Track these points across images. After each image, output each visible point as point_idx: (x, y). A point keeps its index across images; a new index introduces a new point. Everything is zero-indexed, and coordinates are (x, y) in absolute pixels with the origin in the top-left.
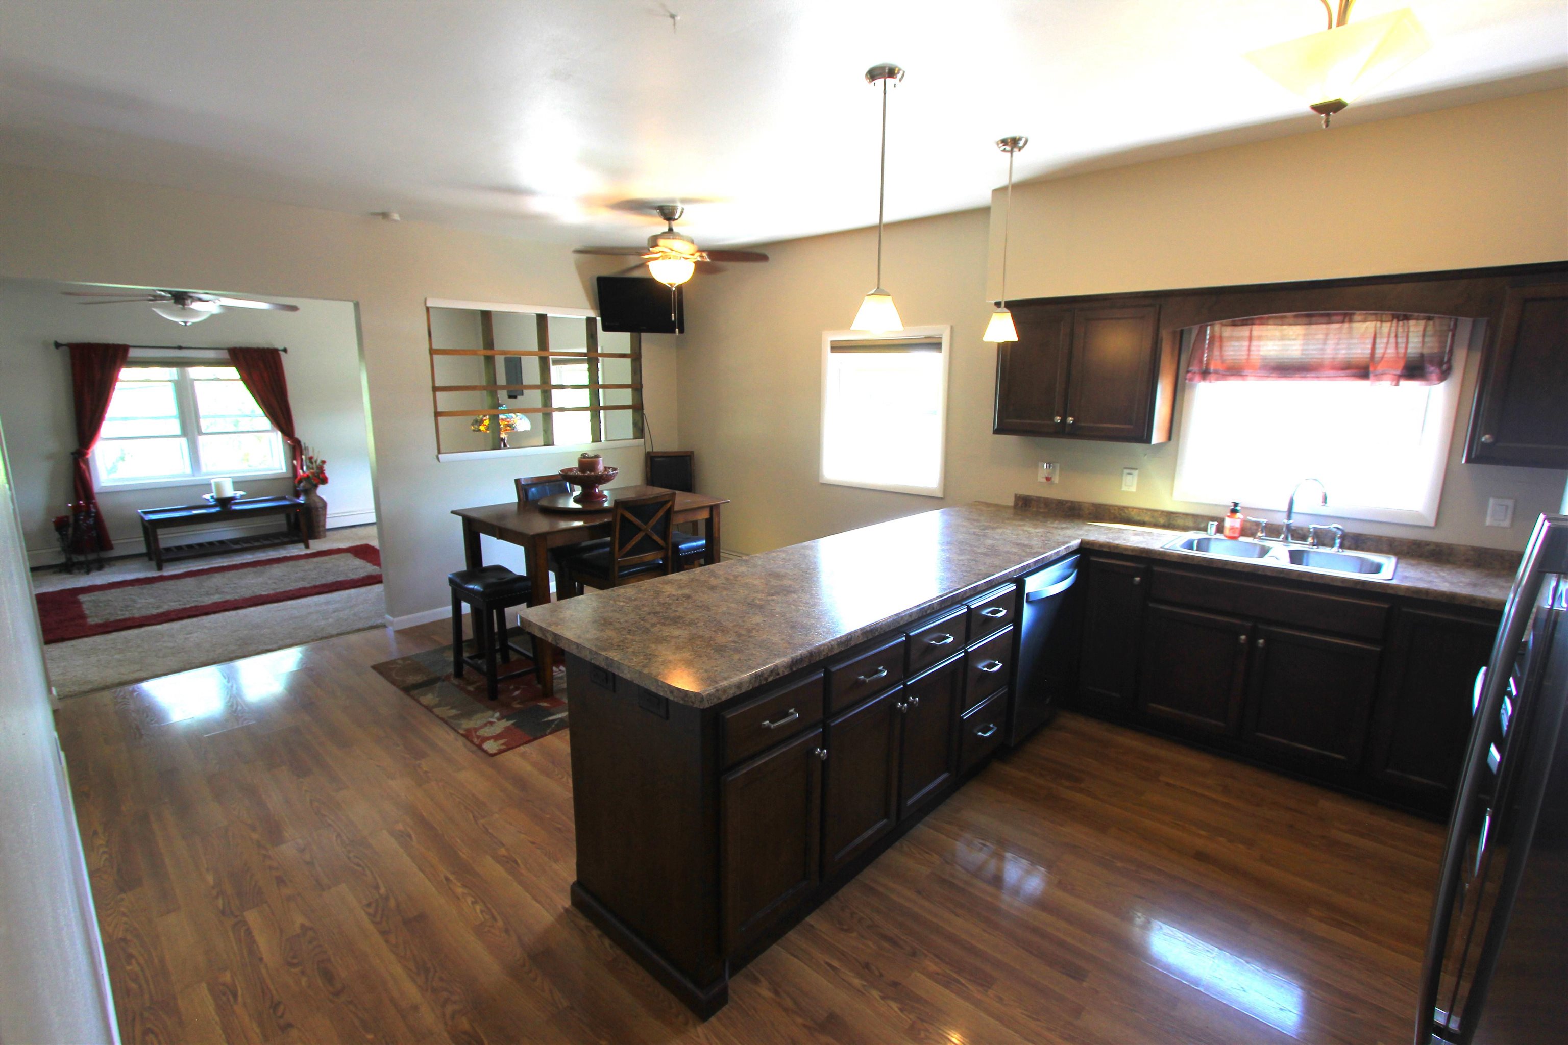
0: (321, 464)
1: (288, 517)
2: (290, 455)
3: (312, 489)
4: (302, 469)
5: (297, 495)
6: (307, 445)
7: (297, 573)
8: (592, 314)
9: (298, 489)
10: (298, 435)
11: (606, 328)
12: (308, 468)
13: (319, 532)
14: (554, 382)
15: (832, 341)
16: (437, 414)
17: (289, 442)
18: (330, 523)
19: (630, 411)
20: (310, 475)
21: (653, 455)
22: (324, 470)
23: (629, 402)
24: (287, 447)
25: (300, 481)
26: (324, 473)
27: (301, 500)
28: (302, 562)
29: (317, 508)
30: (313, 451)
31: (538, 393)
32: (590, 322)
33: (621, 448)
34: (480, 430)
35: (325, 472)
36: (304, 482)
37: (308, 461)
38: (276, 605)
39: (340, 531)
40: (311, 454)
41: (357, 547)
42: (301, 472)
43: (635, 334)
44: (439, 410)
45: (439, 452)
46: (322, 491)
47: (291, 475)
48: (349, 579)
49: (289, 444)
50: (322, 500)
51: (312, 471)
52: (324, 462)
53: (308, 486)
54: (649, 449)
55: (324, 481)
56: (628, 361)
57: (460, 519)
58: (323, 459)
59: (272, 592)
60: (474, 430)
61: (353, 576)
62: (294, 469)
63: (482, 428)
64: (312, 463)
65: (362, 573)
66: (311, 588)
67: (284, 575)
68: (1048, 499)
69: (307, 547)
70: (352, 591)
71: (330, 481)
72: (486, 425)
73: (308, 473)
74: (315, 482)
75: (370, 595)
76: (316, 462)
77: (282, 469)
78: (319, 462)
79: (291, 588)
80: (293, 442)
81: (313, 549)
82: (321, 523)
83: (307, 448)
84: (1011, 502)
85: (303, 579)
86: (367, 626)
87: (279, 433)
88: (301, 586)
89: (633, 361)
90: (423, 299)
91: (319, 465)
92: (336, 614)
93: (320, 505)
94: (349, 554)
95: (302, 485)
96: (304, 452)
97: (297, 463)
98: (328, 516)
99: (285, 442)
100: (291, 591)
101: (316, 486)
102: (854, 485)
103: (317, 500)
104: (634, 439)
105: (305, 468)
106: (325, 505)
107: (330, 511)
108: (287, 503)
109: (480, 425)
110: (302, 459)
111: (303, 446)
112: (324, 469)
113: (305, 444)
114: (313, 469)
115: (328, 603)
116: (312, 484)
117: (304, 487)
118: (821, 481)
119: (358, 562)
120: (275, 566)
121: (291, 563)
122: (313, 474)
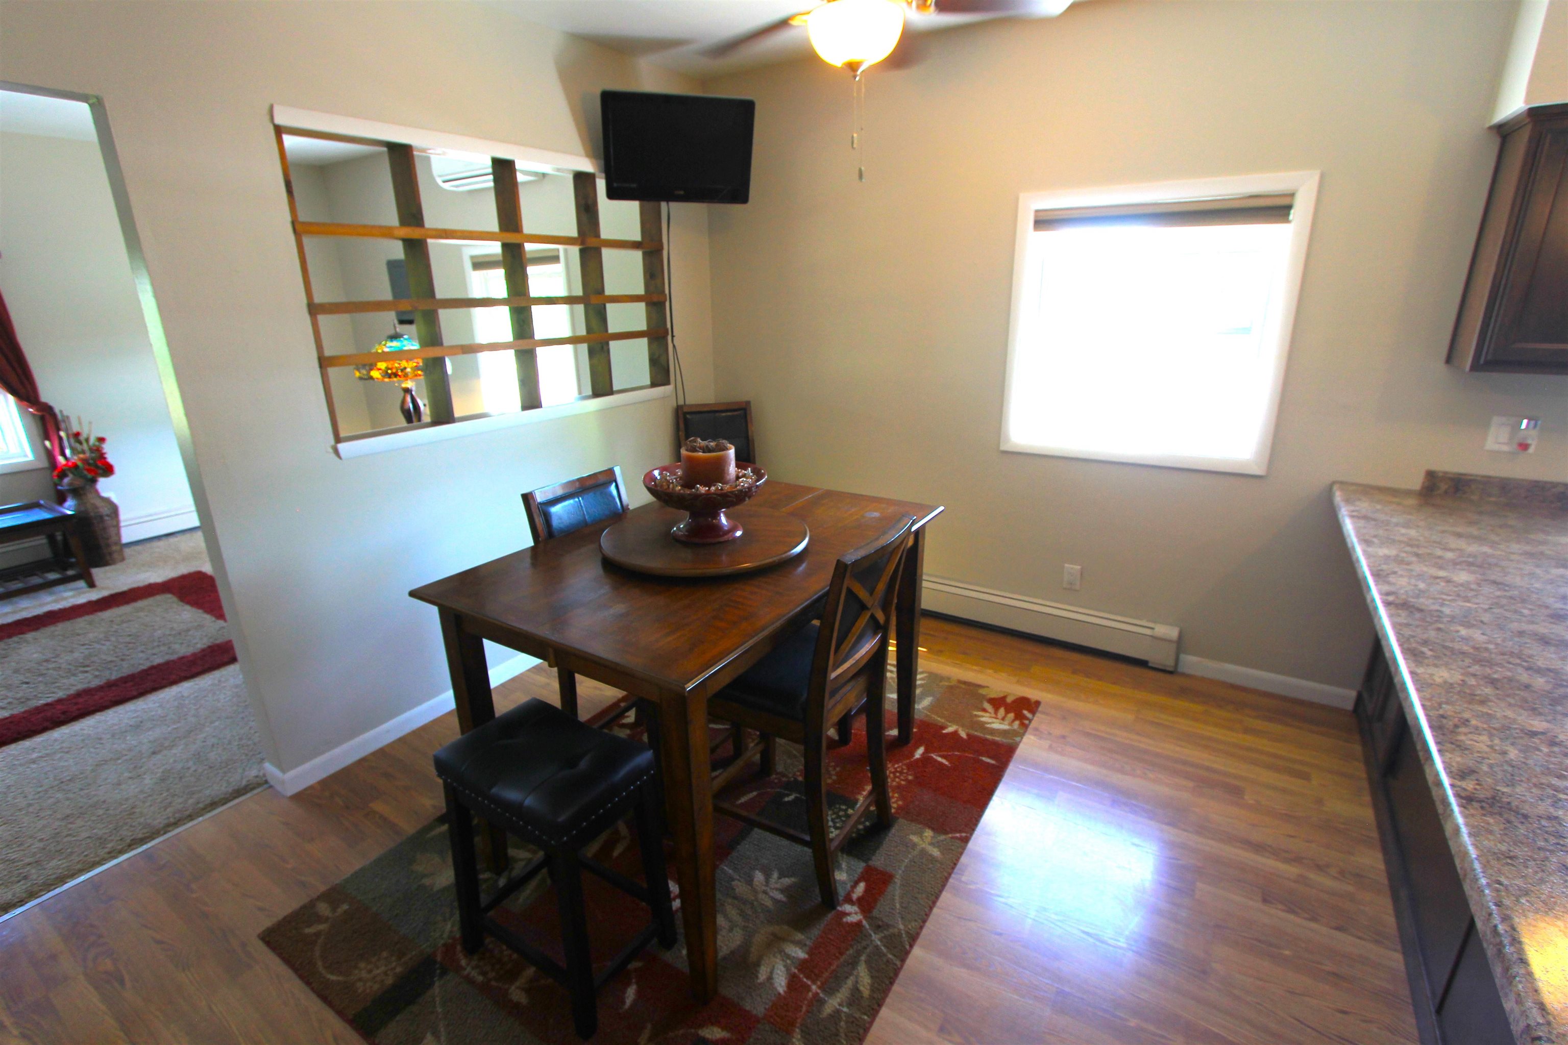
0: (97, 443)
1: (51, 539)
2: (35, 431)
3: (88, 487)
4: (63, 454)
5: (61, 499)
6: (65, 413)
7: (72, 652)
8: (587, 166)
9: (60, 488)
10: (46, 396)
11: (613, 194)
12: (73, 450)
13: (110, 554)
14: (534, 292)
15: (1037, 211)
16: (324, 362)
17: (31, 410)
18: (127, 536)
19: (644, 341)
20: (79, 464)
21: (685, 410)
22: (105, 453)
23: (642, 326)
24: (30, 420)
25: (62, 474)
26: (105, 458)
27: (69, 508)
28: (81, 623)
29: (101, 517)
30: (80, 423)
31: (504, 312)
32: (582, 181)
33: (641, 402)
34: (371, 378)
35: (106, 456)
36: (71, 476)
37: (72, 440)
38: (27, 743)
39: (148, 545)
40: (75, 428)
41: (183, 578)
42: (61, 460)
43: (650, 205)
44: (328, 353)
45: (338, 439)
46: (106, 487)
47: (44, 463)
48: (174, 657)
49: (31, 413)
50: (108, 501)
51: (82, 456)
52: (102, 440)
53: (79, 483)
54: (681, 402)
55: (108, 470)
56: (638, 255)
57: (433, 611)
58: (101, 435)
59: (19, 709)
60: (361, 378)
61: (183, 649)
62: (50, 455)
63: (375, 374)
64: (80, 443)
65: (198, 642)
66: (100, 688)
67: (47, 661)
68: (1508, 479)
69: (92, 585)
70: (186, 688)
71: (117, 469)
72: (380, 369)
73: (75, 459)
74: (90, 476)
75: (222, 696)
76: (87, 440)
77: (26, 456)
78: (92, 441)
79: (61, 694)
80: (37, 410)
81: (103, 588)
82: (114, 539)
83: (67, 419)
84: (1416, 482)
85: (84, 666)
86: (230, 790)
87: (11, 398)
88: (80, 687)
89: (646, 255)
90: (267, 107)
91: (94, 445)
92: (159, 756)
93: (105, 510)
94: (169, 598)
95: (66, 481)
96: (63, 426)
97: (52, 444)
98: (122, 524)
99: (23, 413)
100: (60, 701)
101: (94, 481)
102: (1071, 455)
103: (99, 503)
104: (654, 385)
105: (68, 452)
106: (114, 510)
107: (124, 516)
108: (45, 515)
109: (371, 370)
110: (60, 438)
111: (59, 417)
112: (104, 451)
113: (61, 411)
114: (83, 452)
115: (137, 727)
116: (84, 477)
117: (70, 484)
118: (1003, 447)
119: (187, 615)
120: (30, 636)
121: (60, 628)
122: (84, 461)
